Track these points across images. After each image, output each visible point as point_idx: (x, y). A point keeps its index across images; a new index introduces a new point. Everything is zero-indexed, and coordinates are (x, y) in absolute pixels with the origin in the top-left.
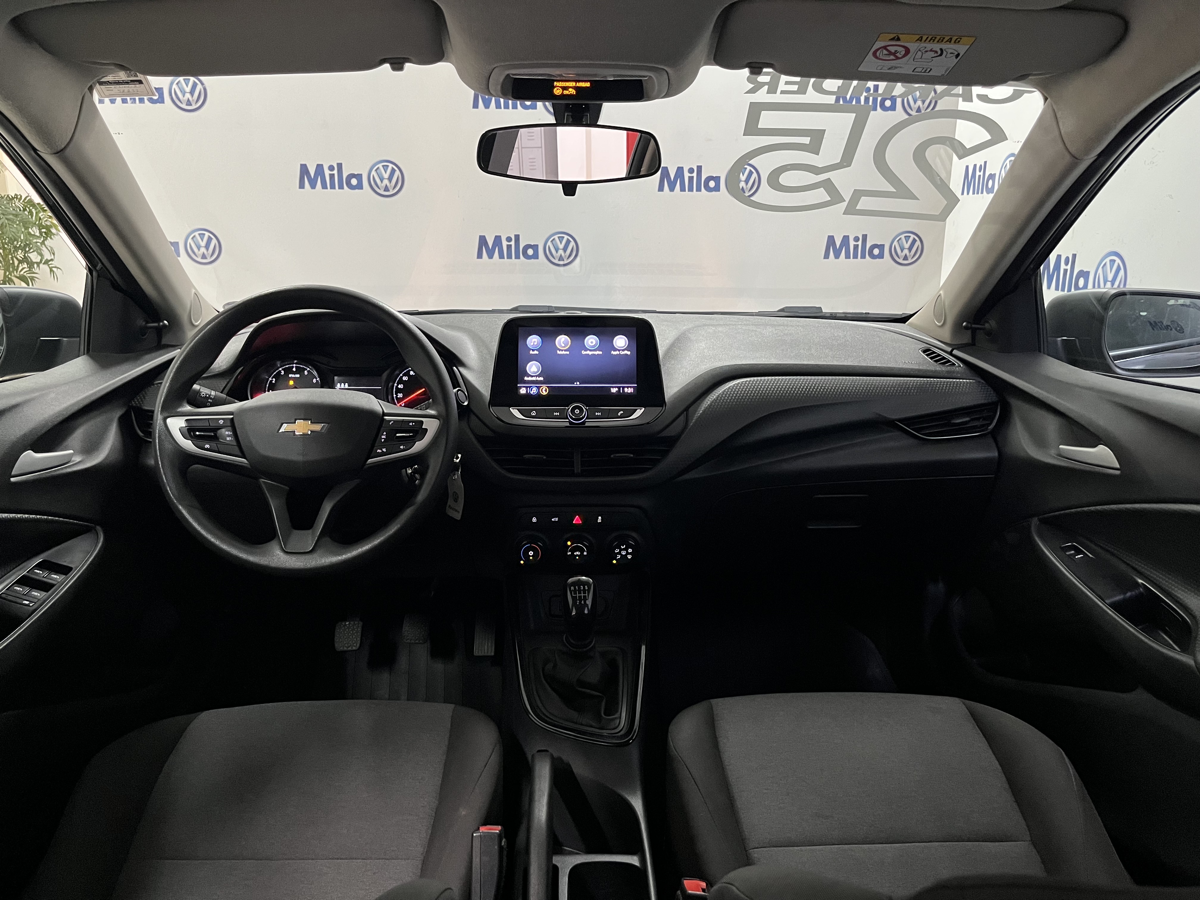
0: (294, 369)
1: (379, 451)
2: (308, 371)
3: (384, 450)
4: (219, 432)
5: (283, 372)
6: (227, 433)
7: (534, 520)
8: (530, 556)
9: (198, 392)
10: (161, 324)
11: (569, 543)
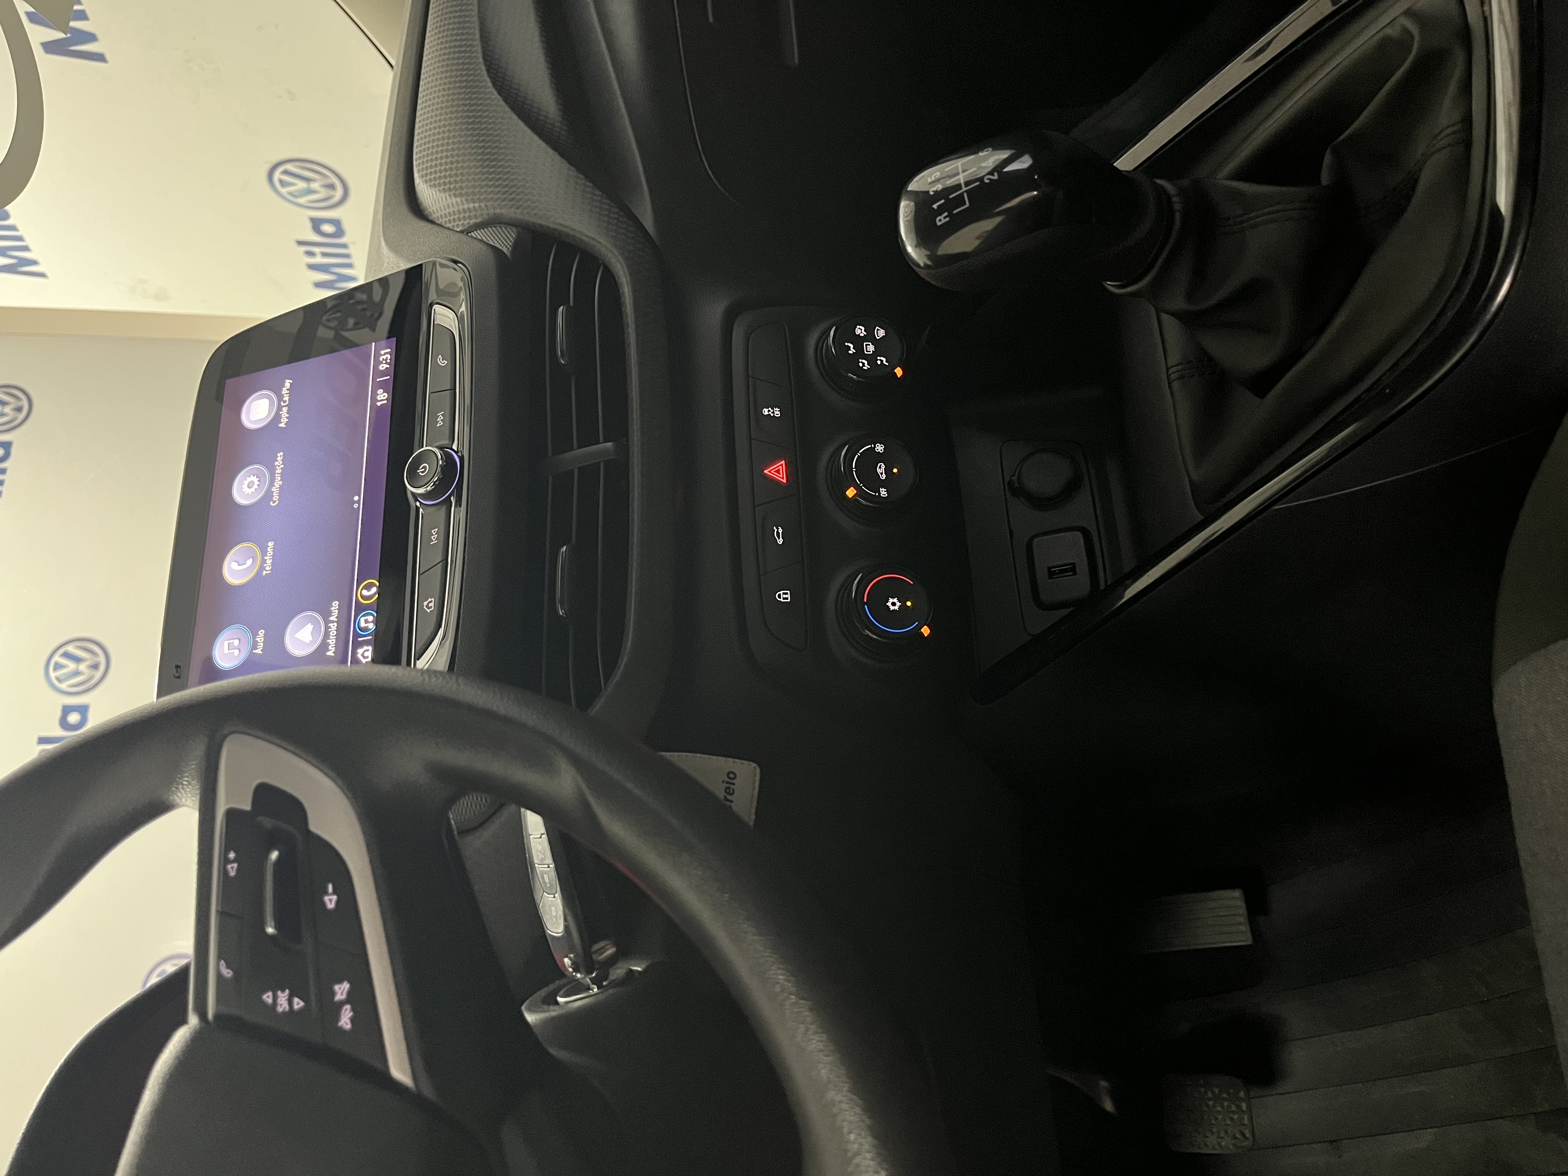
1: (345, 1020)
7: (784, 596)
8: (903, 607)
11: (851, 492)
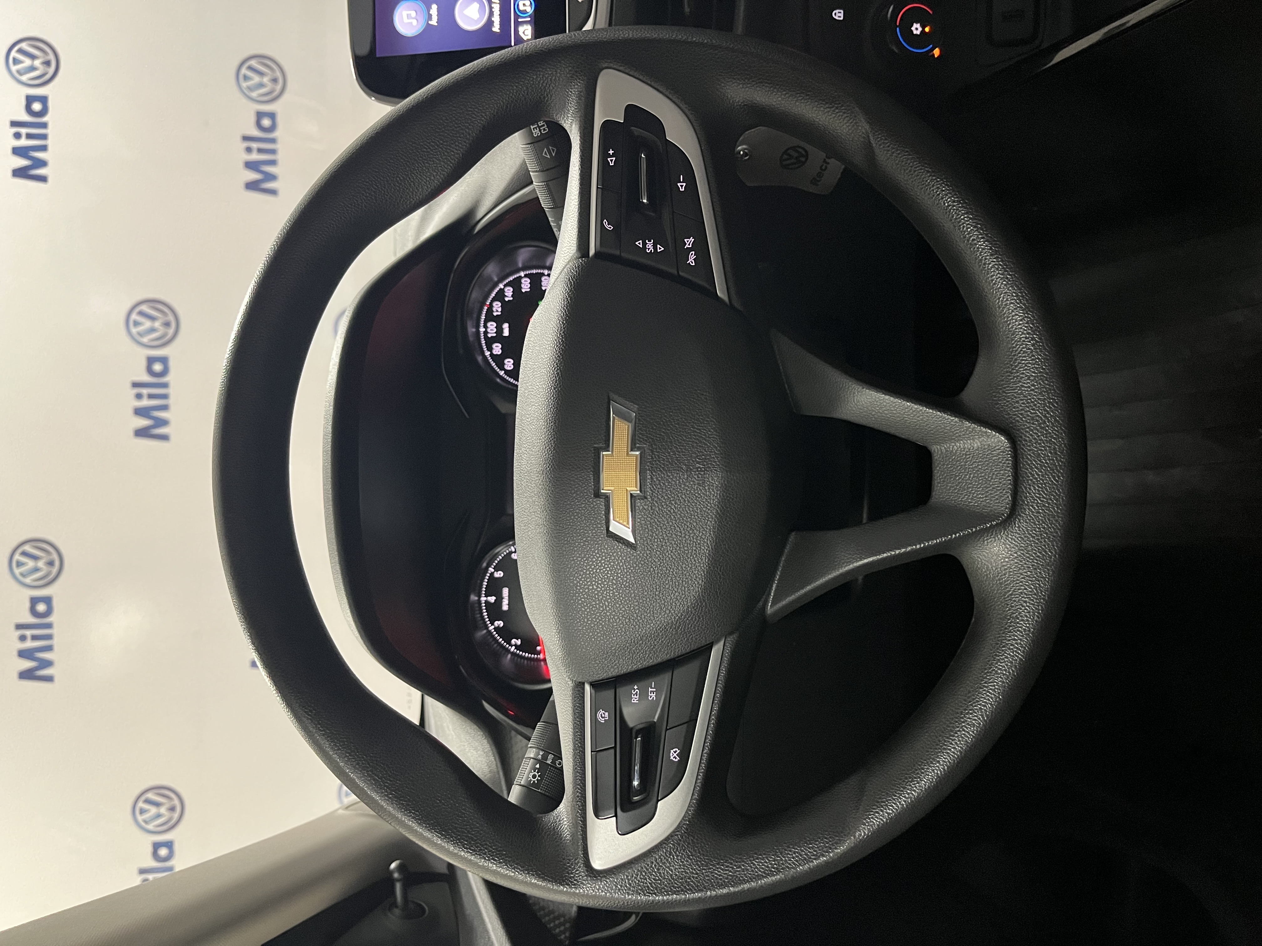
0: (492, 599)
1: (691, 260)
2: (496, 569)
3: (689, 242)
4: (631, 723)
5: (497, 623)
6: (635, 699)
7: (838, 15)
8: (923, 31)
9: (529, 788)
10: (396, 875)
